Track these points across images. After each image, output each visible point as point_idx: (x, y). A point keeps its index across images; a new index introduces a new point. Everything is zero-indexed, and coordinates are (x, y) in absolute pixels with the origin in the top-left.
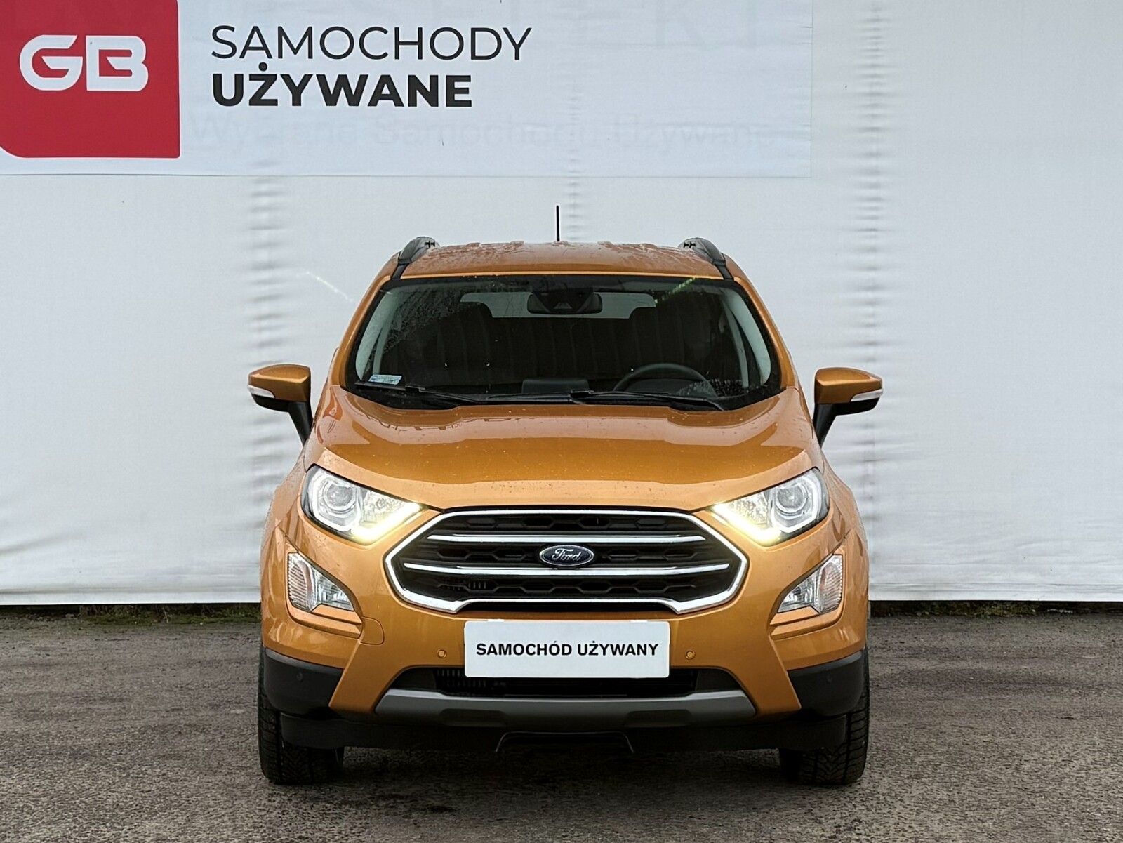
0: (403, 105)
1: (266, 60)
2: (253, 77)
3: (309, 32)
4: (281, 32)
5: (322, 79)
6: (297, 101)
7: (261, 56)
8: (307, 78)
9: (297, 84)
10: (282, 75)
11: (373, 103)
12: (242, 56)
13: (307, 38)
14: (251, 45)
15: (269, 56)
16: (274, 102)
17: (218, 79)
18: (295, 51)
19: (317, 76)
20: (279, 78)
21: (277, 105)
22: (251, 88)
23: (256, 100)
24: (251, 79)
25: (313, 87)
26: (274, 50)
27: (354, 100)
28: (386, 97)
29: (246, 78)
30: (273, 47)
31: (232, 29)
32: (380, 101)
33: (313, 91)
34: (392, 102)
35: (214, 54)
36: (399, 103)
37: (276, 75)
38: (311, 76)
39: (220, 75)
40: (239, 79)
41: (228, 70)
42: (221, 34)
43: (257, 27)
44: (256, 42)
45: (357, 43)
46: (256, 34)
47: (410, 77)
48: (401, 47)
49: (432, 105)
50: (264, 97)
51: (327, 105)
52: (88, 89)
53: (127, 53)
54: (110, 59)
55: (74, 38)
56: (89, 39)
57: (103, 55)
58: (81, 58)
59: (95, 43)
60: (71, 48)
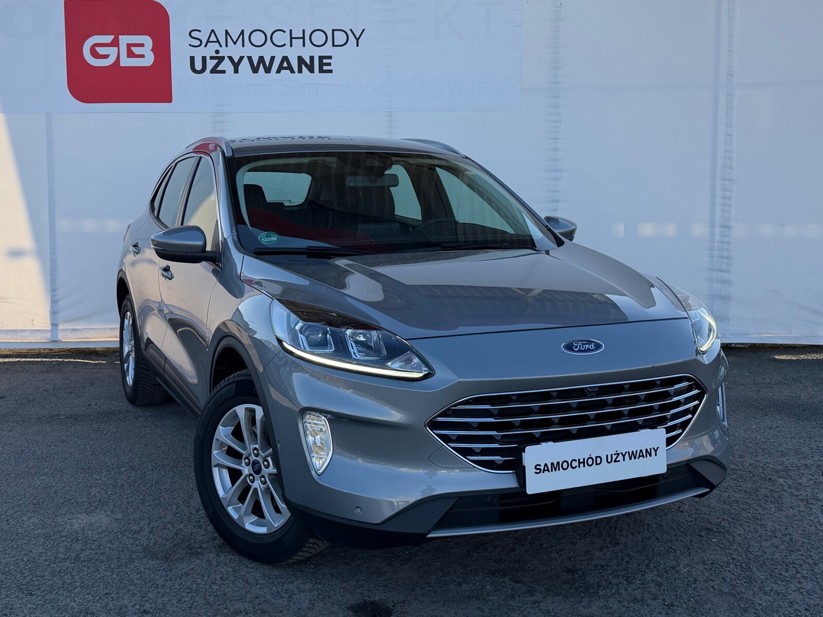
0: (294, 72)
1: (219, 48)
2: (212, 58)
3: (242, 33)
4: (227, 33)
5: (250, 58)
6: (236, 71)
7: (216, 46)
8: (241, 58)
9: (236, 62)
10: (228, 57)
11: (278, 71)
12: (206, 46)
13: (241, 36)
14: (210, 40)
15: (221, 46)
17: (192, 59)
18: (235, 43)
19: (248, 57)
20: (226, 58)
21: (225, 73)
22: (211, 64)
23: (214, 71)
24: (210, 59)
25: (245, 64)
26: (223, 43)
27: (268, 70)
28: (285, 68)
29: (208, 59)
30: (222, 40)
31: (200, 31)
32: (282, 71)
33: (245, 66)
34: (289, 71)
35: (190, 45)
36: (292, 71)
37: (224, 57)
38: (244, 57)
39: (194, 57)
40: (204, 59)
41: (198, 54)
42: (193, 34)
43: (214, 30)
44: (213, 38)
45: (269, 38)
46: (213, 33)
47: (298, 57)
48: (293, 40)
49: (311, 73)
50: (218, 69)
51: (253, 73)
52: (121, 65)
53: (142, 45)
54: (132, 48)
55: (112, 37)
56: (121, 37)
57: (129, 46)
58: (117, 48)
59: (124, 40)
60: (112, 42)
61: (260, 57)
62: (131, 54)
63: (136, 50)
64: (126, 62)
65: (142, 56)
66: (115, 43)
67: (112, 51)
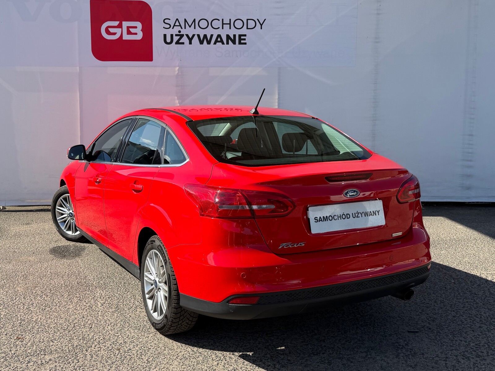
0: (224, 44)
2: (176, 35)
3: (194, 20)
4: (185, 20)
5: (199, 36)
6: (190, 43)
7: (179, 28)
8: (194, 35)
9: (190, 37)
11: (215, 43)
12: (173, 28)
13: (194, 22)
14: (176, 25)
15: (182, 28)
16: (183, 43)
17: (165, 36)
18: (190, 27)
19: (197, 35)
21: (184, 44)
22: (176, 39)
23: (178, 43)
25: (196, 39)
26: (183, 26)
27: (209, 42)
28: (219, 42)
29: (174, 36)
31: (170, 19)
32: (217, 43)
33: (195, 40)
34: (221, 43)
35: (164, 28)
36: (223, 43)
37: (184, 35)
38: (195, 35)
39: (166, 34)
40: (172, 36)
41: (169, 33)
42: (166, 21)
43: (178, 19)
45: (210, 24)
46: (177, 21)
47: (227, 35)
48: (224, 25)
49: (234, 44)
50: (180, 42)
51: (200, 44)
52: (123, 39)
53: (136, 27)
54: (131, 30)
55: (119, 22)
56: (123, 23)
57: (128, 28)
58: (121, 29)
59: (125, 24)
60: (117, 25)
61: (204, 35)
62: (129, 33)
63: (132, 30)
64: (126, 37)
65: (136, 34)
66: (120, 26)
67: (118, 31)
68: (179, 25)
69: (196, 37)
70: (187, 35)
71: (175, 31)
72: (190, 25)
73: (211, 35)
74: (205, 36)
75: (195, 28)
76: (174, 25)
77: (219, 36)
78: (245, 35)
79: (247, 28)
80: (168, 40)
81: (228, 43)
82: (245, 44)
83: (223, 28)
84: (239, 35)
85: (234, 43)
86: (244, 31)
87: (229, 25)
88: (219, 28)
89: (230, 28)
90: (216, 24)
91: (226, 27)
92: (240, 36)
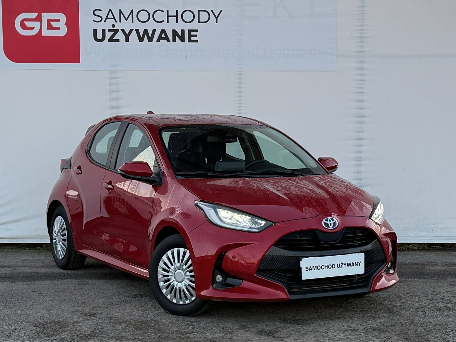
0: (170, 42)
1: (115, 23)
4: (121, 12)
6: (127, 40)
8: (131, 31)
9: (127, 33)
11: (158, 41)
12: (105, 21)
13: (131, 14)
17: (95, 31)
18: (126, 20)
19: (136, 30)
21: (119, 41)
22: (109, 35)
23: (111, 40)
25: (134, 34)
26: (118, 20)
27: (150, 40)
28: (163, 39)
29: (107, 31)
31: (101, 10)
32: (161, 40)
33: (134, 36)
34: (166, 40)
35: (94, 21)
37: (119, 29)
38: (133, 30)
40: (104, 31)
41: (99, 27)
42: (96, 12)
43: (111, 10)
44: (110, 16)
45: (151, 16)
46: (110, 13)
47: (173, 30)
48: (169, 17)
49: (182, 42)
50: (114, 38)
51: (140, 42)
52: (43, 35)
53: (58, 20)
54: (51, 23)
55: (37, 14)
56: (43, 14)
57: (49, 21)
58: (40, 22)
59: (45, 16)
60: (36, 18)
61: (145, 30)
62: (50, 27)
63: (54, 24)
64: (46, 33)
65: (59, 28)
66: (39, 19)
67: (36, 25)
68: (112, 17)
69: (134, 32)
70: (123, 31)
71: (108, 25)
72: (126, 18)
73: (153, 30)
74: (146, 32)
75: (133, 22)
76: (107, 18)
77: (163, 31)
78: (196, 31)
79: (199, 22)
80: (100, 36)
81: (174, 41)
82: (197, 41)
83: (168, 22)
84: (188, 30)
85: (182, 39)
86: (194, 25)
87: (176, 17)
88: (163, 21)
89: (177, 22)
90: (159, 16)
91: (172, 20)
92: (190, 31)
